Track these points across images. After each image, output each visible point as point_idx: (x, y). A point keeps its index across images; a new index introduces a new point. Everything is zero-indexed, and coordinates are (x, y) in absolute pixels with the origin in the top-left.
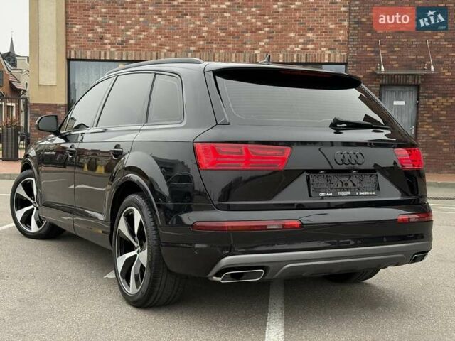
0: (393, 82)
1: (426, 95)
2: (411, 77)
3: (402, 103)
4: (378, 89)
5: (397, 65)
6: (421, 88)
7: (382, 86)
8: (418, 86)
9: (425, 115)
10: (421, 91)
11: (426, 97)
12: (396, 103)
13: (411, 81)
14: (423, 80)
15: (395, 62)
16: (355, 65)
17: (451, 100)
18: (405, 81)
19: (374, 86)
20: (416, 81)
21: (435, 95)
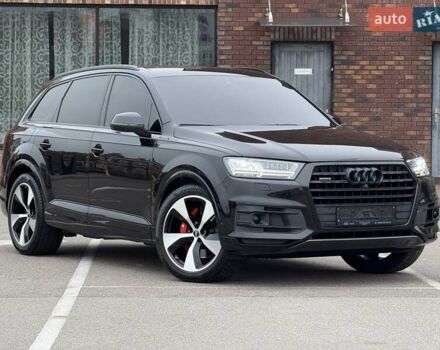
0: (291, 36)
1: (344, 58)
2: (319, 31)
3: (308, 71)
4: (269, 48)
5: (296, 11)
6: (336, 48)
7: (274, 43)
8: (331, 44)
9: (344, 91)
10: (335, 53)
11: (344, 62)
12: (298, 71)
13: (319, 37)
14: (339, 34)
15: (294, 5)
16: (230, 10)
17: (383, 67)
18: (310, 36)
19: (262, 44)
20: (328, 36)
21: (358, 58)
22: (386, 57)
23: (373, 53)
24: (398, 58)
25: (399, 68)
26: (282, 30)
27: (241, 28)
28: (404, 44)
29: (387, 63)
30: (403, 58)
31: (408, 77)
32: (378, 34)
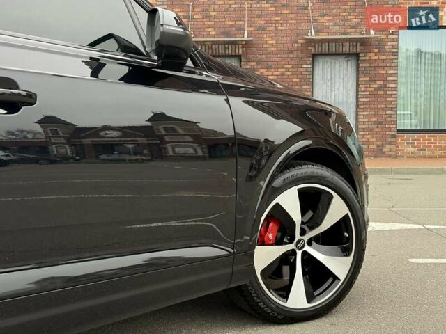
2: (230, 46)
5: (214, 33)
6: (243, 60)
8: (239, 57)
10: (242, 63)
13: (230, 52)
14: (244, 49)
15: (211, 29)
17: (277, 73)
18: (223, 51)
20: (237, 51)
21: (259, 67)
22: (279, 66)
23: (269, 63)
24: (288, 66)
25: (288, 74)
28: (292, 56)
29: (279, 70)
30: (290, 66)
31: (294, 80)
32: (273, 49)
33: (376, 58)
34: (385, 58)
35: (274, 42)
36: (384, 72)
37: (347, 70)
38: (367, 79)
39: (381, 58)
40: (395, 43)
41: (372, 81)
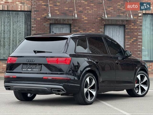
0: (57, 22)
1: (75, 29)
2: (66, 20)
4: (49, 26)
5: (58, 13)
6: (72, 26)
7: (51, 24)
8: (70, 25)
10: (72, 28)
11: (74, 31)
13: (66, 22)
14: (73, 21)
15: (58, 11)
16: (36, 13)
18: (63, 22)
19: (46, 24)
20: (69, 22)
22: (89, 29)
23: (84, 28)
24: (93, 30)
26: (53, 20)
27: (39, 19)
28: (95, 25)
29: (89, 31)
32: (86, 22)
33: (133, 27)
34: (136, 27)
35: (87, 18)
36: (136, 34)
37: (120, 32)
38: (129, 37)
39: (135, 27)
40: (141, 21)
41: (131, 38)
